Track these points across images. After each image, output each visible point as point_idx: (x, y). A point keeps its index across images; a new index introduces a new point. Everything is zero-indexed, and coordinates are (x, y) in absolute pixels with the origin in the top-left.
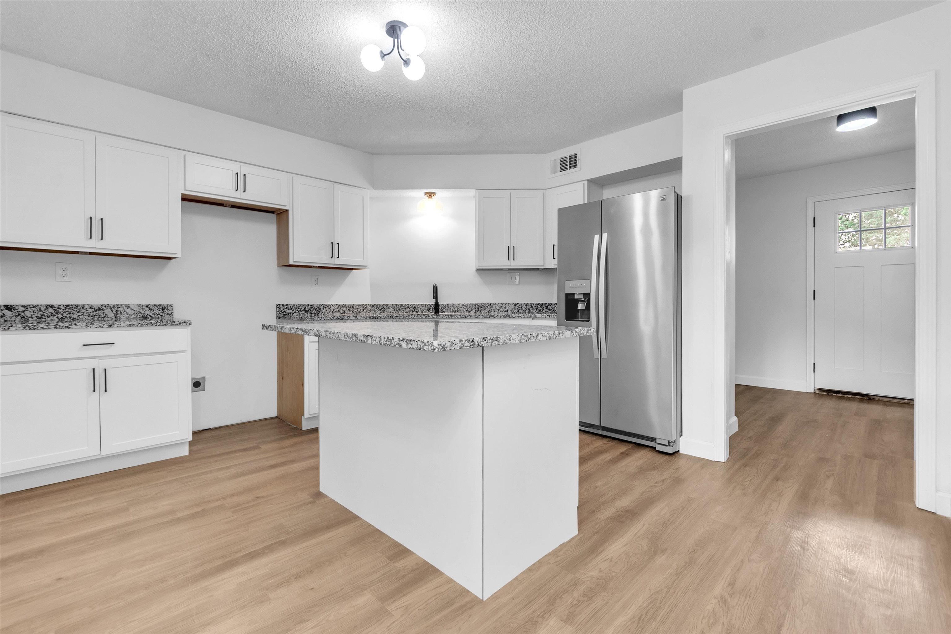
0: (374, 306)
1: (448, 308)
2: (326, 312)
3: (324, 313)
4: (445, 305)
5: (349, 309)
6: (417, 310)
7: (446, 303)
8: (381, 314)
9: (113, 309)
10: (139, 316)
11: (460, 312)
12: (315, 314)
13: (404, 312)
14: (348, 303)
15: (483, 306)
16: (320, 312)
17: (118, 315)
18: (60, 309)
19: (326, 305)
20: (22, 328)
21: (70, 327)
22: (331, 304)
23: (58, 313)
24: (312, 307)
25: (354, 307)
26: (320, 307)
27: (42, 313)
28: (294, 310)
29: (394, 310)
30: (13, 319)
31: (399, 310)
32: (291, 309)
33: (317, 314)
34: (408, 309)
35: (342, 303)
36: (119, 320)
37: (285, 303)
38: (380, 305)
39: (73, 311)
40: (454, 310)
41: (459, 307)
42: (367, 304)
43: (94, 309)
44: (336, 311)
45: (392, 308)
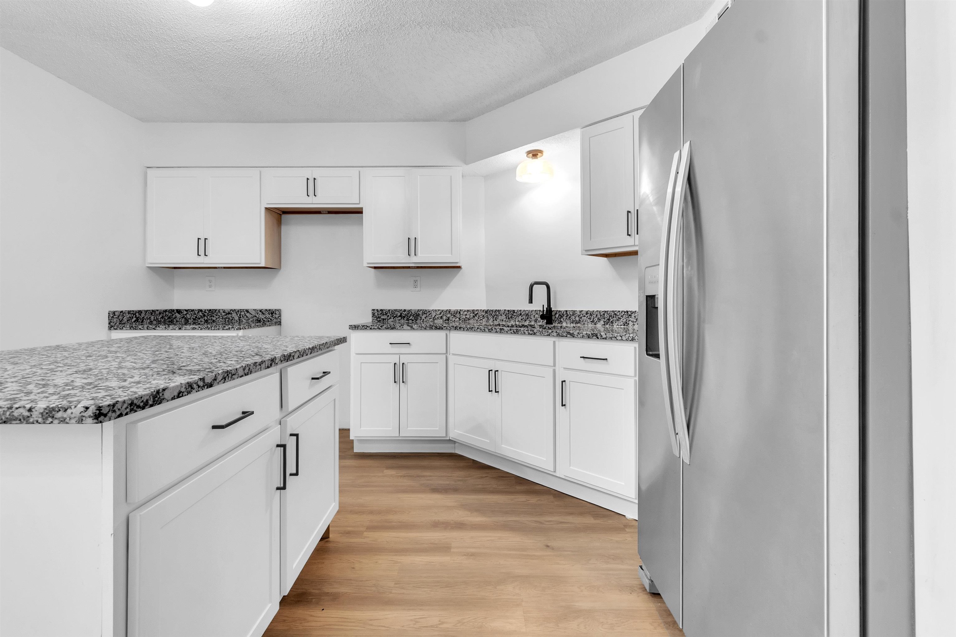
0: (487, 311)
1: (567, 317)
2: (426, 319)
3: (424, 320)
4: (562, 312)
5: (454, 316)
6: (531, 318)
7: (564, 310)
8: (494, 322)
9: (238, 313)
10: (255, 320)
11: (582, 323)
12: (413, 320)
13: (517, 321)
14: (453, 308)
15: (616, 314)
16: (419, 319)
17: (241, 319)
18: (206, 312)
19: (426, 311)
20: (129, 328)
21: (156, 328)
22: (432, 309)
23: (204, 316)
24: (409, 313)
25: (461, 313)
26: (418, 313)
27: (195, 315)
28: (390, 316)
29: (506, 318)
30: (180, 320)
31: (511, 317)
32: (386, 315)
33: (415, 320)
34: (521, 316)
35: (445, 308)
36: (241, 322)
37: (379, 308)
38: (492, 311)
39: (213, 314)
40: (574, 319)
41: (581, 316)
42: (478, 310)
43: (226, 313)
44: (438, 318)
45: (504, 315)
